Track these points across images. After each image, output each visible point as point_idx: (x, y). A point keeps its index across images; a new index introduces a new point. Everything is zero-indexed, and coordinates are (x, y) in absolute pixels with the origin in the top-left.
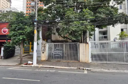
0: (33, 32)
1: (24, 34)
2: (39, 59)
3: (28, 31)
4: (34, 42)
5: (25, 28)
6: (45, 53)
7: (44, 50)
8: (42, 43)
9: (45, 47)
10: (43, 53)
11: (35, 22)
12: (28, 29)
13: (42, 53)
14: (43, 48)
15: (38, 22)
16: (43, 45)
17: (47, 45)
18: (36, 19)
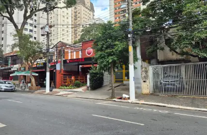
0: (127, 50)
1: (114, 54)
2: (139, 91)
3: (120, 49)
4: (130, 65)
5: (115, 45)
6: (148, 81)
7: (146, 77)
8: (142, 66)
9: (146, 72)
10: (144, 81)
11: (130, 33)
12: (120, 46)
13: (142, 81)
14: (144, 74)
15: (134, 32)
16: (144, 69)
17: (151, 69)
18: (131, 29)
